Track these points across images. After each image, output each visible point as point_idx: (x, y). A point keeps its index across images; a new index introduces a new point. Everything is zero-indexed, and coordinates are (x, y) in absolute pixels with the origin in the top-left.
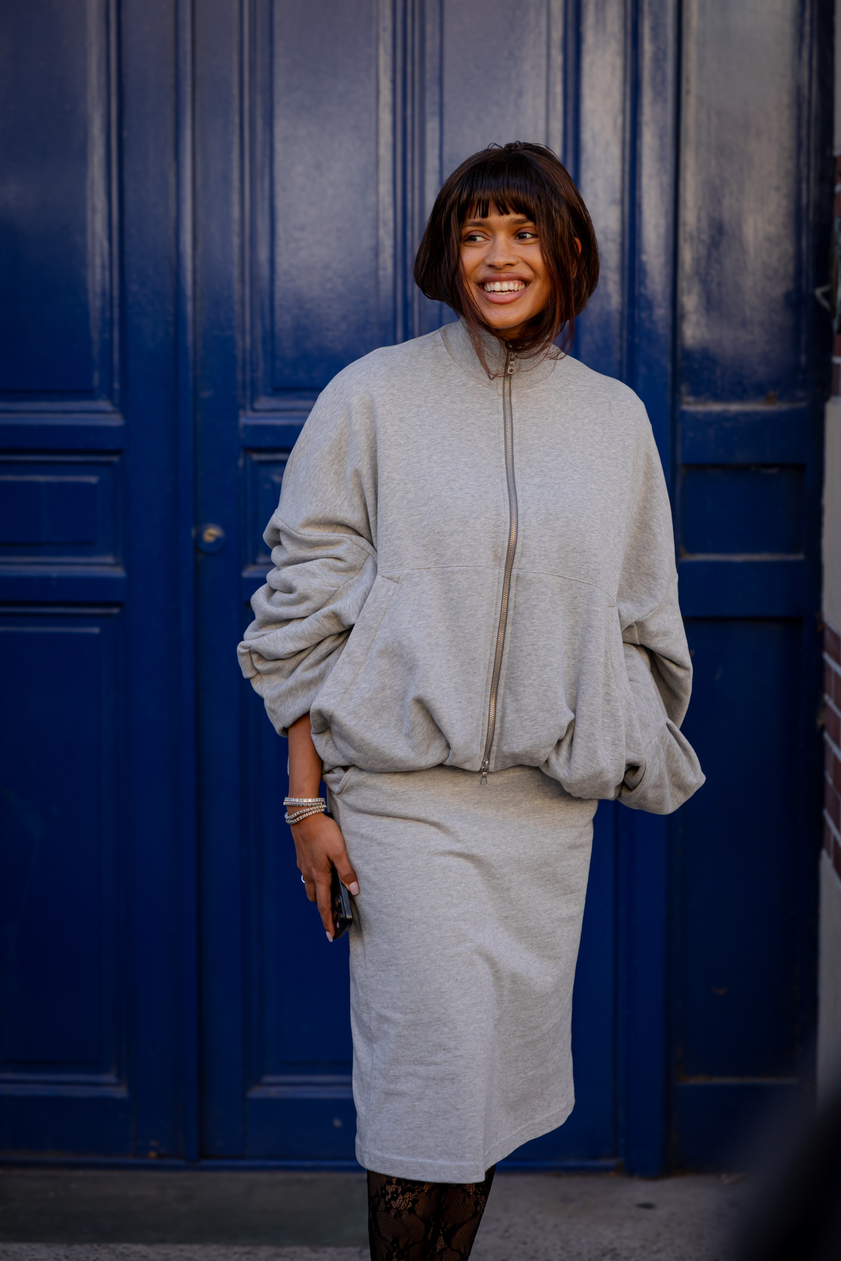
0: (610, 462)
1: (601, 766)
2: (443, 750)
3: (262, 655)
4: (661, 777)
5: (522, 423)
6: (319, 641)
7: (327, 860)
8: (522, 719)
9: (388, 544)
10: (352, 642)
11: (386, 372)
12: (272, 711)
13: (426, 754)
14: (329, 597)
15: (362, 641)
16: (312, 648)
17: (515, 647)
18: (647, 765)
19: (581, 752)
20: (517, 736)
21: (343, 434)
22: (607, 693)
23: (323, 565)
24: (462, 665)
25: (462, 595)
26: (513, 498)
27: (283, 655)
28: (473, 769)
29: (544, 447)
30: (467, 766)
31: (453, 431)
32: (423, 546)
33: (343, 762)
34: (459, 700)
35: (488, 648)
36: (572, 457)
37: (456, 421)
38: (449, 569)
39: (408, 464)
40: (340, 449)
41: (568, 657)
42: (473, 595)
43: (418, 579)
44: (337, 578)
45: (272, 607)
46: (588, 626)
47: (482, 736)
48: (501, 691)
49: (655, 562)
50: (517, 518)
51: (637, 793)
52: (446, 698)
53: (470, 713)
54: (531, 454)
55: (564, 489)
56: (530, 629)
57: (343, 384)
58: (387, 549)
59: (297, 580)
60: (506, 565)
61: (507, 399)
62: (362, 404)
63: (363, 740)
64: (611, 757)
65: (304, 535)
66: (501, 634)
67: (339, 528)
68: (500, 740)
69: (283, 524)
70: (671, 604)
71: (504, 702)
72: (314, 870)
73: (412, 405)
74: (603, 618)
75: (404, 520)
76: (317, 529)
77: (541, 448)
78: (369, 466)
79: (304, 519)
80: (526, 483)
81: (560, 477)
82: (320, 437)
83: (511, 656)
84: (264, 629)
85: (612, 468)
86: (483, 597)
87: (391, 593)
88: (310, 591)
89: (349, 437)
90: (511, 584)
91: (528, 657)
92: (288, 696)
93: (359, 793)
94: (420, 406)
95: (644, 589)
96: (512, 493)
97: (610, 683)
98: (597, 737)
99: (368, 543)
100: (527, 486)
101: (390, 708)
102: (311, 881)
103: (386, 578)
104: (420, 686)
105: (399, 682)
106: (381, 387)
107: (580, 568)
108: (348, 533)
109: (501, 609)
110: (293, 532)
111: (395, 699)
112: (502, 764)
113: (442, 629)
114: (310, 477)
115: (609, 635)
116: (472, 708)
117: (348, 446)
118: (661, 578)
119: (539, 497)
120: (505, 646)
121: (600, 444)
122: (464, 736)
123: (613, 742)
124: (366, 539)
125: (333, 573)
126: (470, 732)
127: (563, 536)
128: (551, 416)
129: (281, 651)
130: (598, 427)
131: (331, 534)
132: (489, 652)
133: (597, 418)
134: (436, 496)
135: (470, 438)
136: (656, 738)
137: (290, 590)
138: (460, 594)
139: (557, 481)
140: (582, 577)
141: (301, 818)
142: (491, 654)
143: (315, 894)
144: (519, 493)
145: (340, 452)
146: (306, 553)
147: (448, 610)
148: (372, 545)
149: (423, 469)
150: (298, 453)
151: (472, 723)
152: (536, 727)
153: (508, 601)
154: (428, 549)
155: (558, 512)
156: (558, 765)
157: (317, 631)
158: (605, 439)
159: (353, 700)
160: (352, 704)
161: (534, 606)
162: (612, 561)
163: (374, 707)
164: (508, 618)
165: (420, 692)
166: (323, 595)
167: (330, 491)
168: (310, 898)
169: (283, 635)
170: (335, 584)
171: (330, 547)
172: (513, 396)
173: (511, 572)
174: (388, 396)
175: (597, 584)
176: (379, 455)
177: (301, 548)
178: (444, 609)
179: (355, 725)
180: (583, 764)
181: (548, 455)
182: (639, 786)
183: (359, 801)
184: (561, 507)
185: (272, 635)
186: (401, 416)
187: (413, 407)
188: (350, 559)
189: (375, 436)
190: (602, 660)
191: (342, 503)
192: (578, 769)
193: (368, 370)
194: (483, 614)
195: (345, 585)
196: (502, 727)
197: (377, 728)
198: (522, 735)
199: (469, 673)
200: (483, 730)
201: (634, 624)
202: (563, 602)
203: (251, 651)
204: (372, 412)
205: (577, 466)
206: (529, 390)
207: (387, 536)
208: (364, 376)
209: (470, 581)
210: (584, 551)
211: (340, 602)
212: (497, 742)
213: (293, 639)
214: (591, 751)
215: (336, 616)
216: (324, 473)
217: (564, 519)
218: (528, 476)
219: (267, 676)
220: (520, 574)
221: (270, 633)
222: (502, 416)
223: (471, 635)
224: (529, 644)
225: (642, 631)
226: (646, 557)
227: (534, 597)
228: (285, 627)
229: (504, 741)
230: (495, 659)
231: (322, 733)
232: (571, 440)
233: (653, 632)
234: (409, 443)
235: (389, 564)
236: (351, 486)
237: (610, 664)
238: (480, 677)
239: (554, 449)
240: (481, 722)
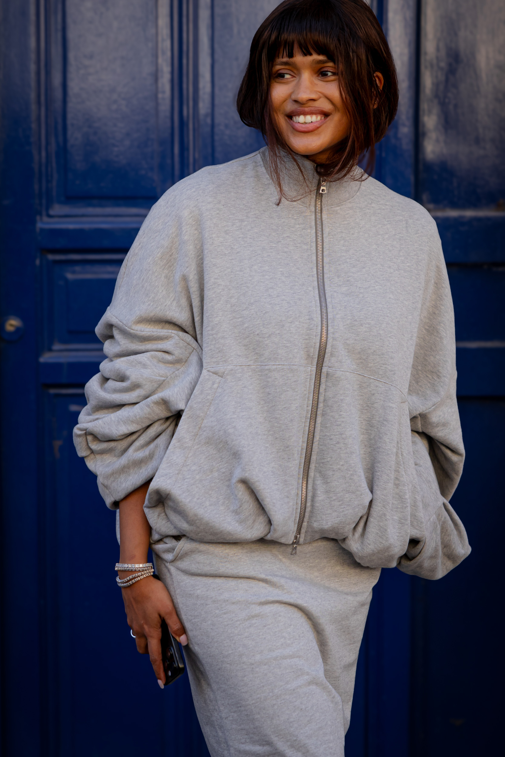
0: (406, 274)
1: (389, 542)
2: (266, 525)
3: (97, 436)
4: (436, 550)
5: (331, 237)
6: (148, 424)
7: (158, 617)
8: (331, 499)
9: (214, 342)
10: (182, 429)
11: (213, 189)
12: (105, 486)
13: (252, 528)
14: (158, 386)
15: (190, 429)
16: (142, 431)
17: (325, 435)
18: (427, 540)
19: (373, 530)
20: (326, 514)
21: (174, 243)
22: (396, 478)
23: (153, 357)
24: (278, 452)
25: (278, 390)
26: (324, 304)
27: (116, 437)
28: (287, 543)
29: (350, 259)
30: (283, 541)
31: (272, 244)
32: (245, 346)
33: (174, 532)
34: (276, 482)
35: (301, 436)
36: (374, 269)
37: (274, 234)
38: (267, 367)
39: (232, 272)
40: (171, 256)
41: (365, 446)
42: (288, 391)
43: (241, 375)
44: (165, 369)
45: (106, 394)
46: (384, 420)
47: (296, 513)
48: (312, 474)
49: (440, 362)
50: (327, 322)
51: (416, 563)
52: (267, 481)
53: (286, 494)
54: (339, 265)
55: (367, 298)
56: (338, 420)
57: (175, 198)
58: (212, 347)
59: (130, 370)
60: (317, 363)
61: (319, 215)
62: (191, 217)
63: (196, 515)
64: (397, 534)
65: (137, 331)
66: (312, 424)
67: (167, 326)
68: (310, 517)
69: (117, 320)
70: (450, 398)
71: (314, 484)
72: (146, 627)
73: (236, 220)
74: (397, 414)
75: (228, 322)
76: (148, 326)
77: (348, 260)
78: (196, 272)
79: (137, 317)
80: (335, 291)
81: (364, 287)
82: (153, 244)
83: (321, 444)
84: (97, 413)
85: (407, 280)
86: (297, 392)
87: (215, 386)
88: (142, 380)
89: (179, 245)
90: (321, 380)
91: (337, 445)
92: (120, 474)
93: (192, 559)
94: (242, 221)
95: (429, 385)
96: (323, 299)
97: (400, 470)
98: (387, 517)
99: (193, 339)
100: (335, 294)
101: (218, 488)
102: (143, 636)
103: (212, 372)
104: (247, 470)
105: (226, 465)
106: (209, 203)
107: (379, 368)
108: (175, 330)
109: (313, 402)
110: (126, 328)
111: (222, 480)
112: (311, 538)
113: (261, 420)
114: (143, 280)
115: (401, 427)
116: (287, 489)
117: (178, 254)
118: (444, 376)
119: (345, 304)
120: (315, 434)
121: (398, 258)
122: (283, 514)
123: (400, 521)
124: (191, 335)
125: (161, 365)
126: (288, 510)
127: (365, 340)
128: (356, 231)
129: (115, 433)
130: (396, 242)
131: (161, 330)
132: (301, 440)
133: (395, 235)
134: (256, 301)
135: (286, 250)
136: (434, 516)
137: (122, 378)
138: (276, 389)
139: (362, 291)
140: (380, 376)
141: (133, 581)
142: (303, 442)
143: (146, 647)
144: (329, 300)
145: (170, 258)
146: (137, 346)
147: (265, 403)
148: (197, 340)
149: (245, 277)
150: (132, 258)
151: (288, 502)
152: (342, 507)
153: (318, 395)
154: (248, 348)
155: (362, 318)
156: (353, 540)
157: (147, 416)
158: (401, 254)
159: (186, 480)
160: (186, 484)
161: (342, 400)
162: (405, 362)
163: (203, 487)
164: (318, 410)
165: (247, 475)
166: (153, 383)
167: (161, 292)
168: (141, 650)
169: (117, 419)
170: (163, 374)
171: (159, 342)
172: (324, 212)
173: (321, 369)
174: (215, 211)
175: (393, 384)
176: (205, 263)
177: (132, 342)
178: (262, 402)
179: (189, 502)
180: (374, 541)
181: (354, 267)
182: (418, 557)
183: (193, 566)
184: (365, 314)
185: (106, 418)
186: (226, 229)
187: (237, 221)
188: (177, 353)
189: (202, 246)
190: (395, 450)
191: (171, 304)
192: (369, 544)
193: (198, 186)
194: (297, 407)
195: (173, 376)
196: (312, 506)
197: (208, 505)
198: (330, 514)
199: (284, 459)
200: (296, 509)
201: (418, 415)
202: (362, 397)
203: (87, 433)
204: (200, 225)
205: (378, 278)
206: (338, 208)
207: (212, 335)
208: (194, 192)
209: (285, 378)
210: (383, 354)
211: (168, 390)
212: (308, 518)
213: (126, 423)
214: (382, 529)
215: (165, 402)
216: (156, 277)
217: (367, 326)
218: (336, 285)
219: (100, 455)
220: (330, 371)
221: (104, 417)
222: (314, 231)
223: (286, 426)
224: (337, 433)
225: (425, 422)
226: (432, 357)
227: (341, 392)
228: (118, 412)
229: (314, 519)
230: (307, 445)
231: (154, 507)
232: (374, 253)
233: (434, 423)
234: (232, 253)
235: (214, 360)
236: (179, 289)
237: (400, 452)
238: (294, 462)
239: (359, 261)
240: (295, 502)
